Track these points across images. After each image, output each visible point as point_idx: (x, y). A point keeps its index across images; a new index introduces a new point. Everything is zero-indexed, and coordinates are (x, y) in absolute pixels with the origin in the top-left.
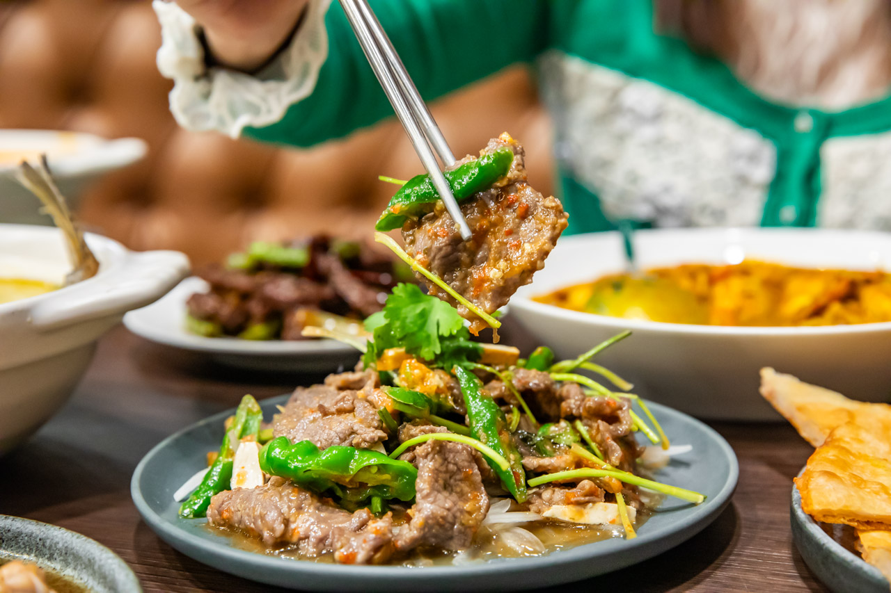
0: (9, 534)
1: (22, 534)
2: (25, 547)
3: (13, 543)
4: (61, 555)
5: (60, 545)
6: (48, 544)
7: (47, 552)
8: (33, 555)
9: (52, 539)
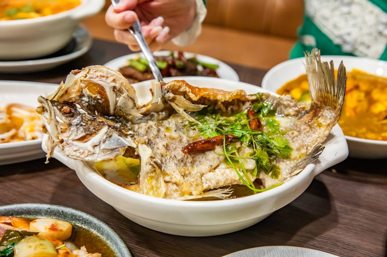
0: (88, 221)
1: (92, 223)
2: (93, 227)
3: (89, 224)
4: (106, 235)
5: (106, 232)
6: (101, 229)
7: (101, 232)
8: (96, 230)
9: (103, 229)
